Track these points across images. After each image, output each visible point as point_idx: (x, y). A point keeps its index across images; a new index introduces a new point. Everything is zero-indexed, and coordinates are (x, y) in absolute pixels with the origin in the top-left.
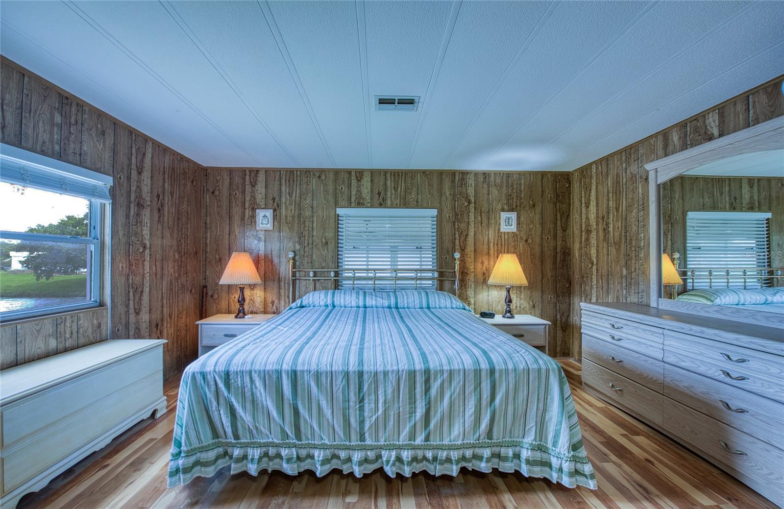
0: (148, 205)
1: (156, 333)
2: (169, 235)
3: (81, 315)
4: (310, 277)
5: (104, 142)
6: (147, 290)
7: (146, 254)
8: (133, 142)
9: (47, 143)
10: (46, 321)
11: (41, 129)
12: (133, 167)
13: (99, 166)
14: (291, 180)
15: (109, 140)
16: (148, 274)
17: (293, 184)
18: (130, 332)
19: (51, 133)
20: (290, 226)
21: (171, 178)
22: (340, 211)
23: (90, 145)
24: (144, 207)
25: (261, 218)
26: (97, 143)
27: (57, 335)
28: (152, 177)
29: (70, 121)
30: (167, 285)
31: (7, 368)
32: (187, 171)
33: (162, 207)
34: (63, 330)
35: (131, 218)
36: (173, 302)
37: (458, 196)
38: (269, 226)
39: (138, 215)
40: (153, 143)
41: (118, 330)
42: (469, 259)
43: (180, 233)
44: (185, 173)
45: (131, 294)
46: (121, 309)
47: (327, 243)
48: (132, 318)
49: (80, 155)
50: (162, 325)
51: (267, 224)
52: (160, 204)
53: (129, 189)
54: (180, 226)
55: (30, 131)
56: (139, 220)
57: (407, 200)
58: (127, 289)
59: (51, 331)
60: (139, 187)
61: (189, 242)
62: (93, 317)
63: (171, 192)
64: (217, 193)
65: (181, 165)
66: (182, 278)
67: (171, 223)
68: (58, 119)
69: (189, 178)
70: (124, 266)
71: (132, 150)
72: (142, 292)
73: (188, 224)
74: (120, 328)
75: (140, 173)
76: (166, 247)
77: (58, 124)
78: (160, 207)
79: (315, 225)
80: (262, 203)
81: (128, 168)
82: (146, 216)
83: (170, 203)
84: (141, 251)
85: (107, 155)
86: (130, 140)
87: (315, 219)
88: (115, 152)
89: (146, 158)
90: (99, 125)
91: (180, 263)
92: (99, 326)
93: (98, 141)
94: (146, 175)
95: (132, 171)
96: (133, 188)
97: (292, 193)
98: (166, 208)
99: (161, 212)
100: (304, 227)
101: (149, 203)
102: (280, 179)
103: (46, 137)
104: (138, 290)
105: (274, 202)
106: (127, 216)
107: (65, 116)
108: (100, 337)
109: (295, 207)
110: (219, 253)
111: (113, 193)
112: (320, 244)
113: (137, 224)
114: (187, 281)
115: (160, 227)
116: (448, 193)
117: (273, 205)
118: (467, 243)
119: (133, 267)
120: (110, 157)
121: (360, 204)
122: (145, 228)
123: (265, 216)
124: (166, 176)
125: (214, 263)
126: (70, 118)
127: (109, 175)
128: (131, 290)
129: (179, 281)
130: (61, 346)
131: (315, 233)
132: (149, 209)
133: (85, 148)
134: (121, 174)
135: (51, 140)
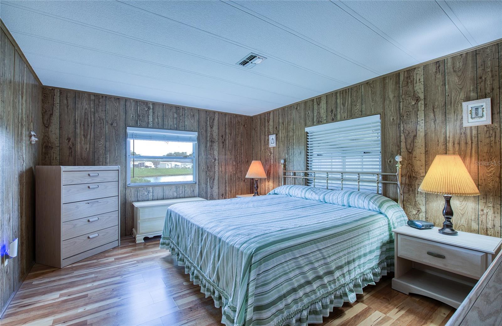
0: (217, 141)
2: (229, 153)
3: (186, 186)
6: (216, 178)
8: (208, 115)
10: (173, 186)
11: (170, 121)
12: (208, 126)
13: (192, 129)
15: (196, 118)
19: (173, 122)
23: (188, 122)
24: (214, 142)
25: (271, 140)
27: (177, 191)
28: (218, 128)
30: (229, 177)
31: (161, 200)
32: (240, 121)
34: (179, 190)
36: (232, 185)
37: (403, 97)
38: (274, 145)
39: (211, 146)
40: (218, 113)
41: (202, 194)
42: (418, 162)
44: (239, 122)
45: (208, 179)
46: (203, 186)
48: (209, 190)
49: (184, 126)
50: (226, 195)
51: (273, 143)
53: (206, 136)
54: (236, 149)
55: (166, 123)
57: (353, 112)
58: (206, 177)
60: (212, 134)
61: (242, 156)
62: (191, 187)
63: (230, 133)
65: (236, 119)
66: (238, 174)
67: (230, 148)
68: (176, 116)
69: (242, 124)
70: (205, 168)
71: (207, 119)
76: (227, 159)
77: (175, 117)
78: (224, 141)
81: (206, 127)
82: (216, 146)
84: (213, 161)
85: (196, 124)
86: (206, 115)
88: (199, 122)
89: (215, 120)
90: (192, 113)
91: (236, 167)
92: (193, 191)
93: (191, 119)
94: (215, 128)
95: (208, 128)
96: (209, 135)
98: (227, 141)
99: (224, 143)
101: (217, 140)
103: (172, 123)
106: (206, 147)
107: (178, 114)
108: (194, 195)
111: (199, 139)
113: (211, 150)
114: (241, 175)
116: (391, 96)
118: (416, 144)
120: (197, 124)
121: (319, 122)
122: (215, 151)
123: (273, 139)
124: (227, 126)
126: (180, 114)
127: (197, 132)
128: (208, 178)
129: (236, 175)
130: (178, 196)
133: (186, 123)
135: (173, 124)
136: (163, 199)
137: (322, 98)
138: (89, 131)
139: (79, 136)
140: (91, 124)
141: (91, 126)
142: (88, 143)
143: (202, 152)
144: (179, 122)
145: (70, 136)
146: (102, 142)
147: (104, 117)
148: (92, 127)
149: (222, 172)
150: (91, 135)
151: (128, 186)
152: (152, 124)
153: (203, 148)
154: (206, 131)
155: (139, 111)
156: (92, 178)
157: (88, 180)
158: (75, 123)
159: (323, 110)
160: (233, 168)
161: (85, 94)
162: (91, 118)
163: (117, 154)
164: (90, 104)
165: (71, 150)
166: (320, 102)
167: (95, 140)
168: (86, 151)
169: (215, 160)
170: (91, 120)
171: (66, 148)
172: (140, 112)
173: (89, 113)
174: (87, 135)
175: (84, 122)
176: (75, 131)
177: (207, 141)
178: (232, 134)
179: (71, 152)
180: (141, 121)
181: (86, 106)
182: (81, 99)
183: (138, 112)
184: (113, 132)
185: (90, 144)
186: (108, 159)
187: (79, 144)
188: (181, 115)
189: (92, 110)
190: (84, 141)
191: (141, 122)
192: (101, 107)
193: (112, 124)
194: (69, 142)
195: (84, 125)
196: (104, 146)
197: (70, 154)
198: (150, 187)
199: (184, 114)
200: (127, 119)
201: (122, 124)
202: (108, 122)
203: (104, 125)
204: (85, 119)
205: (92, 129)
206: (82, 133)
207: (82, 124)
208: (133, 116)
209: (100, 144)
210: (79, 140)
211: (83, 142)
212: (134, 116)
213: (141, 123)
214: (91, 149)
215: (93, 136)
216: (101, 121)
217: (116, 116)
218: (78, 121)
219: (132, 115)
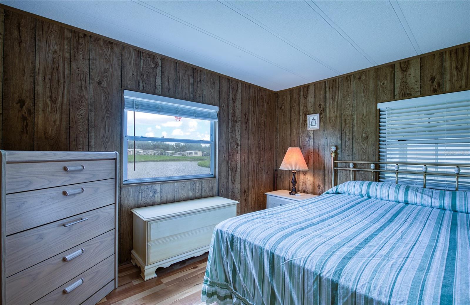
0: (240, 120)
1: (244, 196)
2: (253, 137)
3: (203, 181)
4: (350, 168)
5: (214, 88)
6: (239, 170)
7: (238, 149)
8: (230, 85)
9: (187, 94)
12: (231, 99)
13: (212, 101)
14: (334, 87)
15: (217, 86)
16: (239, 161)
17: (336, 90)
18: (229, 194)
19: (189, 89)
20: (333, 125)
21: (254, 102)
22: (380, 106)
24: (237, 121)
25: (311, 121)
26: (211, 89)
27: (192, 190)
28: (241, 103)
29: (197, 81)
30: (251, 168)
31: (171, 203)
32: (264, 96)
33: (248, 120)
34: (195, 188)
35: (230, 129)
36: (255, 179)
38: (317, 127)
39: (233, 126)
40: (242, 83)
41: (222, 192)
43: (260, 136)
44: (263, 98)
45: (230, 172)
46: (224, 180)
47: (367, 138)
48: (230, 185)
49: (203, 97)
50: (248, 192)
51: (315, 125)
52: (246, 119)
53: (228, 112)
54: (260, 132)
55: (180, 90)
56: (234, 129)
58: (227, 169)
59: (189, 187)
60: (234, 111)
61: (266, 141)
62: (209, 183)
64: (283, 108)
65: (260, 93)
67: (254, 130)
68: (192, 81)
69: (265, 101)
70: (226, 156)
71: (229, 90)
72: (236, 171)
73: (265, 130)
74: (223, 191)
75: (234, 102)
77: (192, 83)
78: (247, 121)
79: (355, 122)
80: (311, 110)
81: (227, 100)
83: (253, 118)
84: (235, 147)
85: (216, 95)
86: (228, 84)
87: (355, 116)
88: (220, 92)
89: (238, 93)
91: (260, 155)
92: (212, 188)
93: (211, 88)
94: (238, 103)
95: (230, 102)
96: (231, 111)
97: (335, 98)
99: (248, 123)
100: (345, 125)
101: (240, 119)
102: (325, 87)
103: (187, 91)
104: (234, 170)
105: (320, 108)
106: (228, 128)
107: (195, 78)
108: (213, 194)
109: (337, 109)
110: (284, 148)
111: (219, 116)
112: (361, 139)
113: (233, 132)
114: (264, 166)
115: (247, 133)
117: (319, 110)
119: (231, 156)
120: (218, 95)
122: (238, 134)
123: (314, 119)
124: (251, 102)
125: (281, 155)
126: (197, 79)
127: (218, 106)
128: (229, 170)
129: (259, 166)
130: (194, 196)
131: (355, 129)
132: (240, 122)
133: (205, 93)
134: (224, 104)
135: (189, 92)
136: (175, 202)
137: (411, 62)
138: (61, 90)
139: (41, 98)
140: (64, 79)
141: (64, 82)
142: (58, 112)
143: (223, 134)
144: (197, 91)
145: (24, 96)
146: (82, 112)
147: (86, 70)
148: (66, 85)
149: (244, 162)
150: (63, 97)
151: (124, 183)
152: (160, 90)
153: (224, 129)
154: (227, 106)
155: (142, 66)
156: (72, 175)
157: (64, 179)
158: (34, 74)
159: (413, 79)
160: (256, 157)
161: (54, 26)
162: (64, 68)
163: (107, 132)
164: (62, 45)
165: (25, 121)
166: (407, 68)
167: (71, 107)
168: (55, 124)
169: (237, 145)
170: (64, 72)
171: (16, 117)
172: (144, 68)
173: (61, 61)
174: (56, 97)
175: (52, 75)
176: (35, 88)
177: (229, 119)
178: (256, 112)
179: (27, 126)
180: (145, 83)
181: (56, 47)
182: (46, 34)
183: (141, 69)
184: (101, 96)
185: (61, 114)
186: (93, 141)
187: (41, 113)
188: (199, 80)
189: (67, 55)
190: (52, 109)
191: (145, 85)
192: (81, 53)
193: (99, 83)
194: (21, 107)
195: (51, 80)
196: (87, 118)
197: (23, 129)
198: (157, 185)
199: (202, 80)
200: (124, 78)
201: (115, 84)
202: (93, 79)
203: (87, 84)
204: (53, 69)
205: (66, 88)
206: (48, 93)
207: (48, 77)
208: (133, 74)
209: (79, 114)
210: (41, 105)
211: (49, 110)
212: (135, 74)
213: (144, 87)
214: (64, 123)
215: (67, 101)
216: (82, 75)
217: (106, 70)
218: (41, 72)
219: (131, 73)
